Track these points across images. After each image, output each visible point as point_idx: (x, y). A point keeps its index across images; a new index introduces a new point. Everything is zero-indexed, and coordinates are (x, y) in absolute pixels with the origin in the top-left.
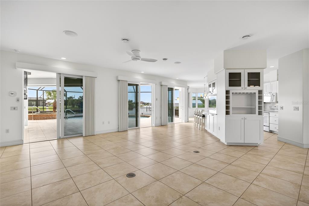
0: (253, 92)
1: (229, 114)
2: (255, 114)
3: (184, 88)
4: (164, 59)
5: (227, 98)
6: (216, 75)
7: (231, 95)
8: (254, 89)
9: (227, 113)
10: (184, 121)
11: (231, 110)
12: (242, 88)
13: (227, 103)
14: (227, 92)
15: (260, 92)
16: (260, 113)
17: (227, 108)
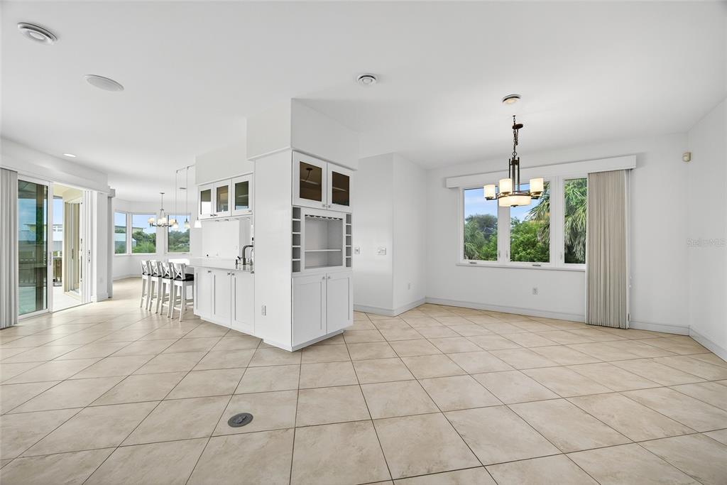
0: (338, 216)
1: (299, 271)
2: (341, 265)
3: (95, 193)
5: (296, 226)
6: (252, 163)
7: (302, 220)
8: (339, 211)
9: (295, 267)
10: (94, 298)
11: (302, 259)
12: (324, 206)
13: (296, 240)
14: (296, 212)
15: (349, 217)
16: (349, 264)
17: (295, 253)
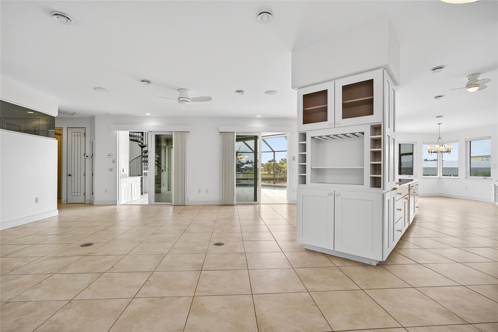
1: (305, 184)
2: (363, 185)
4: (238, 91)
7: (308, 142)
11: (308, 174)
12: (331, 124)
